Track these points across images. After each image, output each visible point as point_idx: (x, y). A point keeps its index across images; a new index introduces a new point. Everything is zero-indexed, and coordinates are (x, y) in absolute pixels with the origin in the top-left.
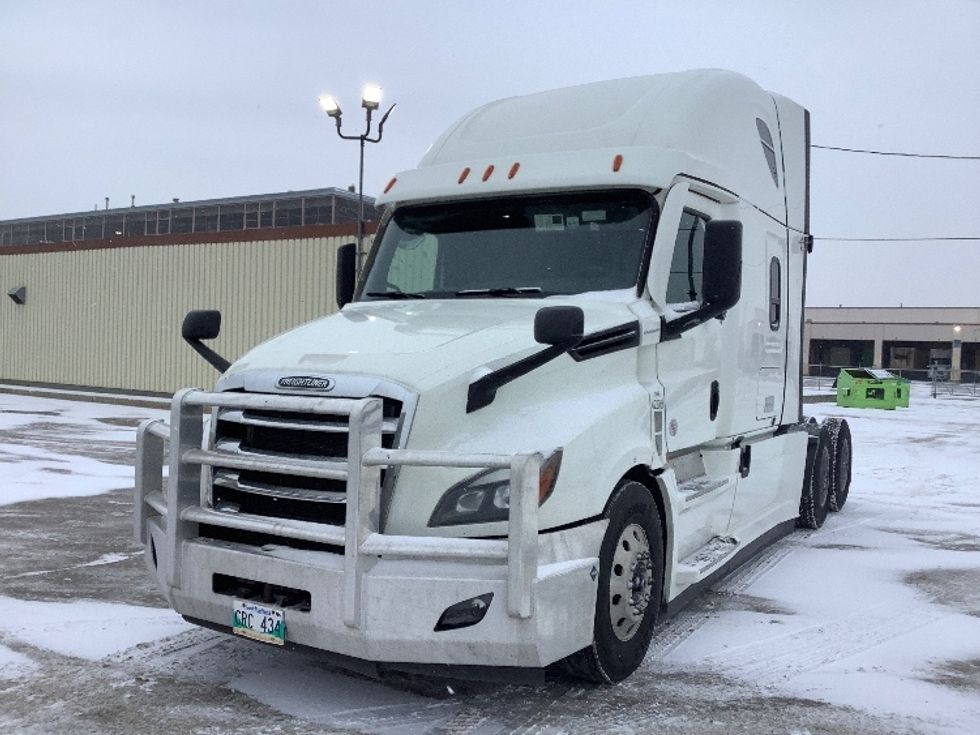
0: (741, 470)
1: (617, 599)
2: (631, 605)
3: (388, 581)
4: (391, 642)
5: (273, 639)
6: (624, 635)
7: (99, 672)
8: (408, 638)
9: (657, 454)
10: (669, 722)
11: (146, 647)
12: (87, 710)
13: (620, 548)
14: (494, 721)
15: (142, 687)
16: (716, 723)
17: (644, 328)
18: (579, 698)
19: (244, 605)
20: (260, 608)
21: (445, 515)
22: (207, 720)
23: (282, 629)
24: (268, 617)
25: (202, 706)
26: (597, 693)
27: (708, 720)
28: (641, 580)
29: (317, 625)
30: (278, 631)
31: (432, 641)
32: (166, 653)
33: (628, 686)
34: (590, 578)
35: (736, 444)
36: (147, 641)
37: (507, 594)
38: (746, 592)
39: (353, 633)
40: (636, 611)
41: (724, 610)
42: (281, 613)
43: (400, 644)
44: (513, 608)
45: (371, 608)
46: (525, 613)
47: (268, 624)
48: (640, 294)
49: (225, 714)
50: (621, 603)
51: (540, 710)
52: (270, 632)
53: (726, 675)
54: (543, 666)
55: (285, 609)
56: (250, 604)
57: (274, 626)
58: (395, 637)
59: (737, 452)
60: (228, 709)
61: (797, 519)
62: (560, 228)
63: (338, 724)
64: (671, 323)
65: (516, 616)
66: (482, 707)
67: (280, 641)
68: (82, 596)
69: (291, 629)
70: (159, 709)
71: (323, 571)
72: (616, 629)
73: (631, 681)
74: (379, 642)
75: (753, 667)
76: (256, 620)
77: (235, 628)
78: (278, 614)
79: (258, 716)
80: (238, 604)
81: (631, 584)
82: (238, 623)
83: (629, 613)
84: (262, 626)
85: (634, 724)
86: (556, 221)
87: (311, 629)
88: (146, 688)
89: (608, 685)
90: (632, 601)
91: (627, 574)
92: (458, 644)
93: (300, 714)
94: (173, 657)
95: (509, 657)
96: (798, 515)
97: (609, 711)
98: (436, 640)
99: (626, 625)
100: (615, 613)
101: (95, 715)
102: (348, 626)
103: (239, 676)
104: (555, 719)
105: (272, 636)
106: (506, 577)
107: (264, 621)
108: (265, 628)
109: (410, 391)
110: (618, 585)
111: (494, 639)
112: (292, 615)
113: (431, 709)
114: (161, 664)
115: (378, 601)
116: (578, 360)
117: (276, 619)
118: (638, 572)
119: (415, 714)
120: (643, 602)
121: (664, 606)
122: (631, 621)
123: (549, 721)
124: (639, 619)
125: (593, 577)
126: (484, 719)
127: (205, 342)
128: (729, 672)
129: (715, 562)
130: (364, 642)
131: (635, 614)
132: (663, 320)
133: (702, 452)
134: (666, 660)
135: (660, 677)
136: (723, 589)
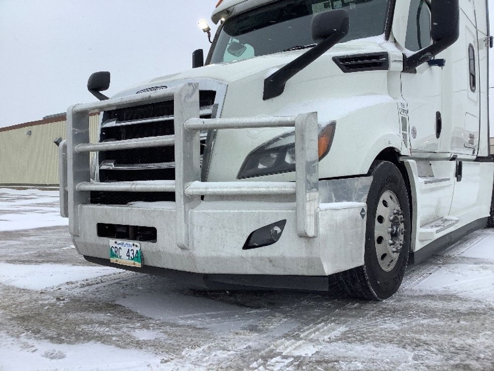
0: (456, 176)
1: (380, 240)
2: (391, 245)
3: (208, 214)
4: (212, 258)
5: (134, 264)
6: (387, 267)
7: (35, 296)
8: (223, 254)
9: (404, 145)
10: (425, 322)
11: (72, 283)
12: (15, 315)
13: (380, 205)
14: (292, 321)
15: (58, 303)
16: (462, 322)
17: (391, 58)
18: (355, 308)
19: (116, 243)
20: (125, 243)
21: (248, 170)
22: (91, 320)
23: (140, 256)
24: (130, 249)
25: (93, 313)
26: (369, 306)
27: (455, 321)
28: (397, 228)
29: (162, 250)
30: (137, 257)
31: (242, 257)
32: (83, 286)
33: (390, 302)
34: (360, 216)
35: (453, 159)
36: (73, 280)
37: (296, 221)
38: (463, 255)
39: (185, 253)
40: (394, 250)
41: (449, 263)
42: (138, 244)
43: (218, 260)
44: (301, 229)
45: (196, 233)
46: (311, 233)
47: (131, 253)
48: (387, 38)
49: (106, 317)
50: (383, 243)
51: (327, 315)
52: (132, 259)
53: (461, 295)
54: (327, 274)
55: (141, 242)
56: (119, 241)
57: (135, 254)
58: (214, 254)
59: (454, 163)
60: (109, 314)
61: (489, 217)
62: (330, 10)
63: (181, 322)
64: (410, 58)
65: (304, 236)
66: (285, 314)
67: (138, 265)
68: (48, 262)
69: (146, 255)
70: (63, 315)
71: (163, 211)
72: (380, 261)
73: (392, 299)
74: (204, 258)
75: (480, 291)
76: (123, 252)
77: (111, 259)
78: (137, 246)
79: (127, 318)
80: (112, 242)
81: (390, 229)
82: (113, 255)
83: (389, 250)
84: (127, 256)
85: (399, 324)
86: (326, 6)
87: (158, 254)
88: (61, 304)
89: (376, 300)
90: (391, 242)
91: (387, 223)
92: (262, 259)
93: (156, 317)
94: (87, 288)
95: (301, 268)
96: (490, 215)
97: (378, 316)
98: (244, 255)
99: (387, 260)
100: (379, 249)
101: (21, 318)
102: (182, 248)
103: (124, 297)
104: (338, 320)
105: (133, 261)
106: (295, 209)
107: (128, 252)
108: (129, 256)
109: (221, 84)
110: (380, 230)
111: (288, 255)
112: (146, 246)
113: (248, 314)
114: (77, 292)
115: (201, 229)
116: (344, 71)
117: (135, 249)
118: (394, 222)
119: (237, 316)
120: (398, 245)
121: (412, 254)
122: (390, 256)
123: (333, 321)
124: (396, 256)
125: (363, 216)
126: (286, 320)
127: (102, 92)
128: (463, 294)
129: (445, 228)
130: (192, 258)
131: (394, 252)
132: (404, 56)
133: (431, 162)
134: (415, 288)
135: (412, 297)
136: (447, 254)
